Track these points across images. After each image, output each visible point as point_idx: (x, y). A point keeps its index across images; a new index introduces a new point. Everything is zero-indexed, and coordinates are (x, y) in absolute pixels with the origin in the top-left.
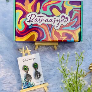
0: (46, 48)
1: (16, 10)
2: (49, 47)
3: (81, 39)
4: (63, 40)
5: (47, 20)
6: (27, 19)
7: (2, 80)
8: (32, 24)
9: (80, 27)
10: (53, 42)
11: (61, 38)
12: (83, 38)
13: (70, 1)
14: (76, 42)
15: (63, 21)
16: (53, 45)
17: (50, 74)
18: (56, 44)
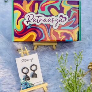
0: (45, 47)
1: (14, 10)
2: (48, 47)
3: (80, 39)
4: (62, 39)
5: (45, 20)
6: (25, 19)
7: (2, 81)
8: (30, 24)
9: (79, 27)
10: (52, 41)
11: (59, 37)
12: (82, 37)
13: (68, 1)
14: (75, 41)
15: (61, 20)
16: (52, 45)
17: (49, 74)
18: (54, 43)
